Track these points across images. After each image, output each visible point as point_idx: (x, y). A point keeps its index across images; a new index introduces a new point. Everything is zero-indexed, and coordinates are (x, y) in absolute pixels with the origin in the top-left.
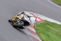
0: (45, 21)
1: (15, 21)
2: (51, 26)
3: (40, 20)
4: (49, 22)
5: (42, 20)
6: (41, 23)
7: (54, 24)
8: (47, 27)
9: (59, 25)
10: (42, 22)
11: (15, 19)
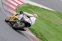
0: (27, 4)
1: (13, 22)
2: (34, 10)
3: (22, 4)
4: (31, 5)
5: (24, 4)
6: (23, 7)
7: (36, 7)
8: (29, 10)
9: (41, 8)
10: (24, 5)
11: (14, 20)
